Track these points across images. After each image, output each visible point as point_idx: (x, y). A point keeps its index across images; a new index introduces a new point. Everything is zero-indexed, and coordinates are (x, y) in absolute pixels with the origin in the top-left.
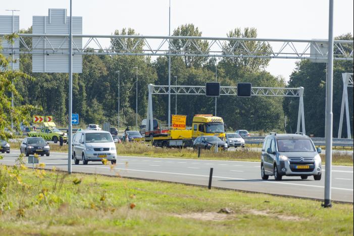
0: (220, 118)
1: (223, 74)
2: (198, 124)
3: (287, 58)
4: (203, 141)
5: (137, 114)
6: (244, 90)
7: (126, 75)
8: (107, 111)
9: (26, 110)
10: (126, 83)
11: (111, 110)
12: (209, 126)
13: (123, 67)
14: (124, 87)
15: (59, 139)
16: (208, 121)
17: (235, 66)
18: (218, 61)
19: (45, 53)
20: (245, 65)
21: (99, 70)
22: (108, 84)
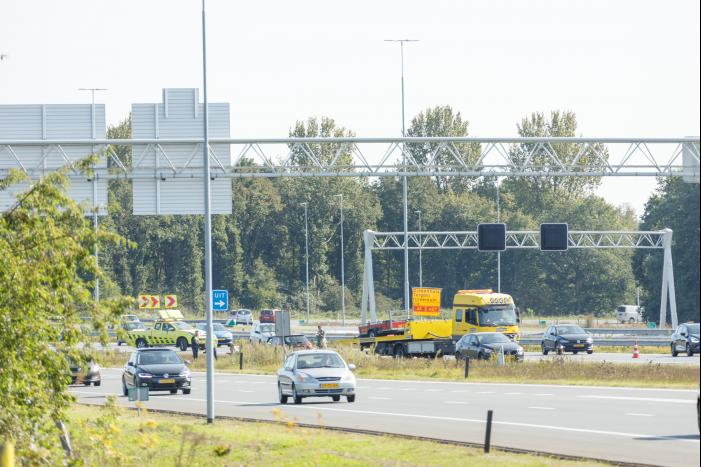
0: (508, 296)
1: (511, 204)
2: (464, 309)
3: (636, 174)
4: (474, 344)
5: (343, 287)
6: (553, 236)
7: (320, 211)
8: (284, 281)
9: (120, 306)
10: (319, 226)
11: (292, 279)
12: (486, 311)
13: (314, 194)
14: (315, 233)
15: (190, 342)
16: (483, 303)
17: (535, 187)
18: (501, 179)
19: (158, 176)
20: (555, 185)
21: (267, 201)
22: (285, 229)
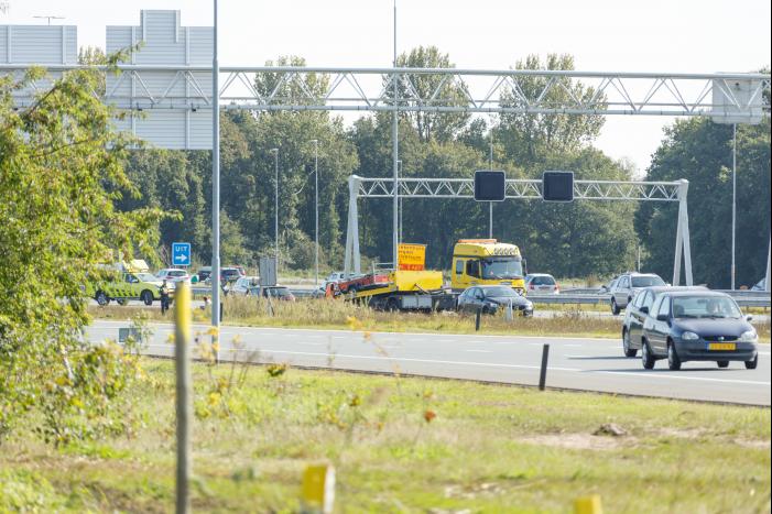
0: (514, 247)
1: (500, 156)
2: (465, 260)
3: (661, 113)
4: (478, 297)
5: (317, 245)
6: (557, 186)
7: (291, 160)
8: (250, 235)
10: (290, 176)
11: (258, 235)
12: (490, 263)
13: (285, 140)
14: (285, 184)
16: (486, 254)
17: (527, 138)
18: (490, 126)
19: (134, 106)
20: (549, 136)
21: (232, 147)
22: (251, 178)
